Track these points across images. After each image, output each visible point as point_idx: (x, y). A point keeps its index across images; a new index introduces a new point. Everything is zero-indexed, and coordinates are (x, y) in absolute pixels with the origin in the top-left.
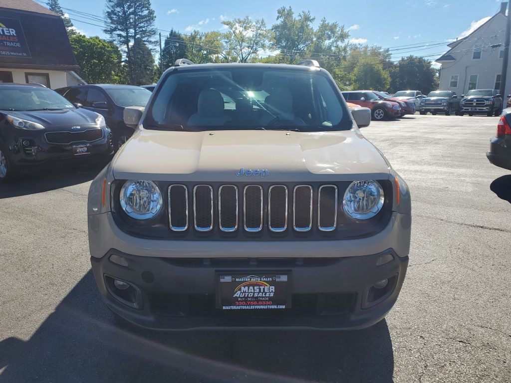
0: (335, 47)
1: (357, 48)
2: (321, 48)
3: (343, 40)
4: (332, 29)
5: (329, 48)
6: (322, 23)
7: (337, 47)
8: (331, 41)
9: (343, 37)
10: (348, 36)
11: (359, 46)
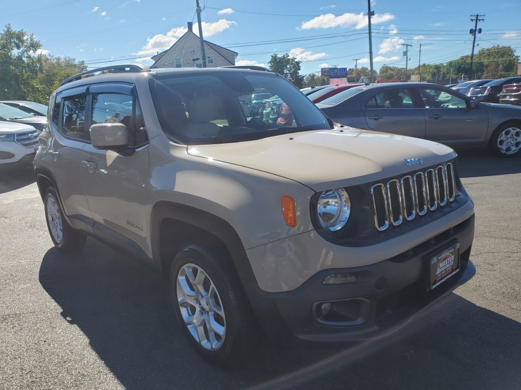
0: (27, 57)
1: (48, 59)
2: (9, 58)
3: (35, 51)
4: (19, 36)
5: (20, 58)
6: (6, 29)
7: (29, 57)
8: (20, 51)
9: (35, 46)
10: (40, 46)
11: (49, 58)
